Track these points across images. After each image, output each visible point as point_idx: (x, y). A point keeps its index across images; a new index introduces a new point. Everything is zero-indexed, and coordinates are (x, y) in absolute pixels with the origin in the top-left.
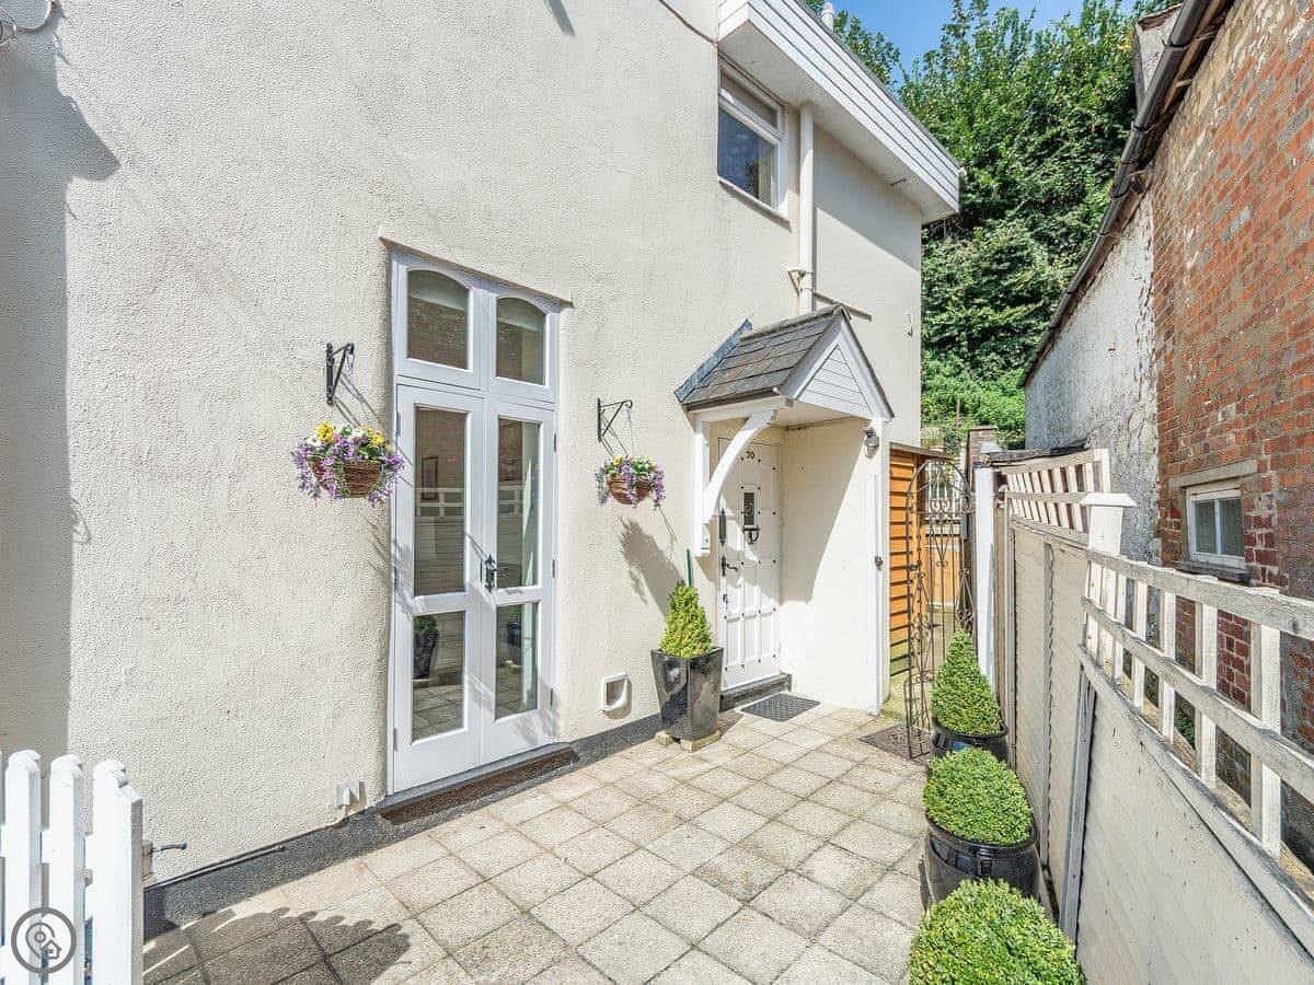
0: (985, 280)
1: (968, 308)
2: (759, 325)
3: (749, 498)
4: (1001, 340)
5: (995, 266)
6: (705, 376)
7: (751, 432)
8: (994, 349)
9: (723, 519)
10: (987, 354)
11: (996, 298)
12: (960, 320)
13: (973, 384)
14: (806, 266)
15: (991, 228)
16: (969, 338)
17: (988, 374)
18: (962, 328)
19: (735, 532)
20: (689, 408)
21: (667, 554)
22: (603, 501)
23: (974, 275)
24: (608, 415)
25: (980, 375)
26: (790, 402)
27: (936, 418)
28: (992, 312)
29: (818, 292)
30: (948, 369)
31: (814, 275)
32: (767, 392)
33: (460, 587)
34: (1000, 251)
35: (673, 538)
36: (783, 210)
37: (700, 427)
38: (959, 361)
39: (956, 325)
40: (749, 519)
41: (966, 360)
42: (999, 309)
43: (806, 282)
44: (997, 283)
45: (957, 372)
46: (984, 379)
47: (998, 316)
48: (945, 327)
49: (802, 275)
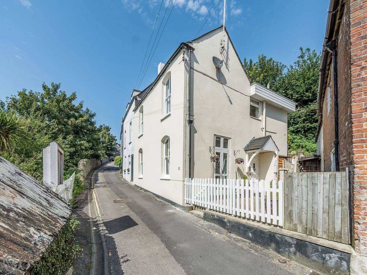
0: (308, 117)
1: (304, 123)
2: (256, 138)
3: (254, 164)
4: (313, 130)
5: (311, 114)
6: (248, 146)
7: (256, 154)
8: (311, 133)
9: (250, 167)
10: (309, 134)
11: (311, 121)
12: (302, 126)
13: (305, 141)
14: (264, 127)
15: (310, 105)
16: (304, 130)
17: (309, 139)
18: (302, 128)
19: (252, 169)
20: (245, 151)
21: (243, 172)
22: (236, 163)
23: (305, 116)
24: (235, 153)
25: (307, 139)
26: (262, 150)
27: (295, 149)
28: (310, 124)
29: (266, 130)
30: (298, 138)
31: (266, 128)
32: (259, 149)
33: (219, 173)
34: (313, 110)
35: (243, 170)
36: (260, 118)
37: (247, 153)
38: (302, 136)
39: (301, 127)
40: (254, 167)
41: (303, 135)
42: (311, 123)
43: (264, 130)
44: (311, 117)
45: (301, 138)
46: (308, 140)
47: (311, 125)
48: (298, 128)
49: (263, 128)
